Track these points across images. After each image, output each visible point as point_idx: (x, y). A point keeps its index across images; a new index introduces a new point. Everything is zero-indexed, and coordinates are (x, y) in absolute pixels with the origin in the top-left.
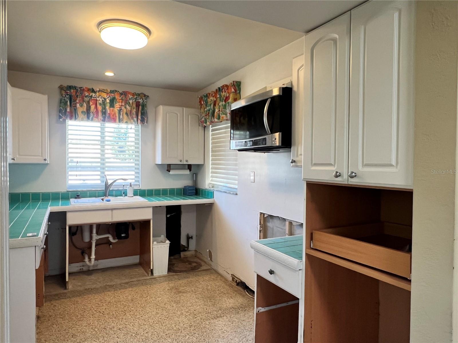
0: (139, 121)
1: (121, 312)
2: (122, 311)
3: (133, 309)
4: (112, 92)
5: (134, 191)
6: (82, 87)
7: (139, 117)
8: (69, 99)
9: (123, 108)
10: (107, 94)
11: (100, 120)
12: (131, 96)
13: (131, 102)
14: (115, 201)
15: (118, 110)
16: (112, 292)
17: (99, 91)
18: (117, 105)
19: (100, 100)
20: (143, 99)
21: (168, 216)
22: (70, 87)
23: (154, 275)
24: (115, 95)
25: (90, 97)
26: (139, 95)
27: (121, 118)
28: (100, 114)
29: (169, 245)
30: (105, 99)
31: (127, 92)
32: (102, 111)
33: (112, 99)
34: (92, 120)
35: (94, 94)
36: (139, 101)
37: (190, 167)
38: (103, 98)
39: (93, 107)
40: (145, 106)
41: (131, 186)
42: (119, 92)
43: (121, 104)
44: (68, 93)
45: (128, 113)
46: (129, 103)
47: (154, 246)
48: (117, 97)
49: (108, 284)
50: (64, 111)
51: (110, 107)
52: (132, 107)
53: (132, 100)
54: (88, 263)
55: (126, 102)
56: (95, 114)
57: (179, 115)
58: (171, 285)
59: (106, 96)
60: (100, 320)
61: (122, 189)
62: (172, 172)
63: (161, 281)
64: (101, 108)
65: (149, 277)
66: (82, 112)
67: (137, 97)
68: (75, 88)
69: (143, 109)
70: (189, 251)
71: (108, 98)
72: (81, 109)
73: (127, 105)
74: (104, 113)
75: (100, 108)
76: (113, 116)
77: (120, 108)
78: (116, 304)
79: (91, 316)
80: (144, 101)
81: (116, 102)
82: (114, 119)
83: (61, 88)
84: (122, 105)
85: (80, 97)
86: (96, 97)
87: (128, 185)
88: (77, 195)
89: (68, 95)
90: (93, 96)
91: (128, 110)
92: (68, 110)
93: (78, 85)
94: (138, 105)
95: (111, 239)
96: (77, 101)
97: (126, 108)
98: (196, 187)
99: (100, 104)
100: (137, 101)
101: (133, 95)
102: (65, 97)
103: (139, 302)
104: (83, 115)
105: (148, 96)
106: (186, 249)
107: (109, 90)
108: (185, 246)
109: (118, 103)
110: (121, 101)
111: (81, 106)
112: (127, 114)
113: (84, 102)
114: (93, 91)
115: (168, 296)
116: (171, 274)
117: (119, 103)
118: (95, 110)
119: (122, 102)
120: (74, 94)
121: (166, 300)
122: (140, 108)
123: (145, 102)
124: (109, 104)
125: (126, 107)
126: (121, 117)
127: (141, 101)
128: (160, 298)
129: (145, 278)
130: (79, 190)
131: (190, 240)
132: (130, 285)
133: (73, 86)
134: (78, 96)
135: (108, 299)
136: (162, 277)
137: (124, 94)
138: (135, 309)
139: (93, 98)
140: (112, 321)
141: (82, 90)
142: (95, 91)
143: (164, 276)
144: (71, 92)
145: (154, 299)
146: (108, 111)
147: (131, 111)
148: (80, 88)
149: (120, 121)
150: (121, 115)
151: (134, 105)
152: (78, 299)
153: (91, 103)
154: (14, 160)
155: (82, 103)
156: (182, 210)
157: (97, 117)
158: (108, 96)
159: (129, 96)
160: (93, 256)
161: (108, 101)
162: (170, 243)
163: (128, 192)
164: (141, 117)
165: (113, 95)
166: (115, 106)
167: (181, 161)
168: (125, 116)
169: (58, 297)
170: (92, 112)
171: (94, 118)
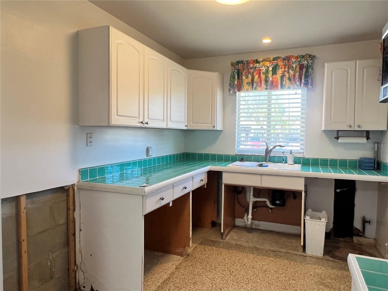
0: (302, 85)
1: (246, 279)
2: (248, 279)
3: (259, 281)
4: (274, 59)
5: (294, 158)
6: (248, 61)
7: (303, 81)
8: (237, 73)
9: (286, 74)
10: (270, 62)
11: (263, 88)
12: (295, 60)
13: (294, 66)
14: (272, 167)
15: (280, 76)
16: (254, 256)
17: (262, 61)
18: (280, 72)
19: (264, 69)
20: (307, 61)
21: (338, 191)
22: (238, 62)
23: (307, 252)
24: (278, 62)
25: (255, 68)
26: (303, 57)
27: (284, 85)
28: (263, 82)
29: (325, 224)
30: (268, 67)
31: (291, 56)
32: (265, 79)
33: (275, 66)
34: (255, 89)
35: (258, 65)
36: (303, 63)
37: (367, 134)
38: (267, 67)
39: (256, 77)
40: (309, 67)
41: (291, 153)
42: (281, 58)
43: (283, 70)
44: (237, 68)
45: (291, 77)
46: (293, 67)
47: (306, 221)
48: (280, 63)
49: (258, 246)
50: (232, 85)
51: (273, 75)
52: (295, 71)
53: (295, 64)
54: (246, 221)
55: (289, 66)
56: (259, 83)
57: (349, 70)
58: (317, 271)
59: (269, 64)
60: (224, 279)
61: (282, 156)
62: (340, 140)
63: (310, 263)
64: (265, 77)
65: (300, 253)
66: (247, 83)
67: (301, 60)
68: (242, 62)
69: (307, 72)
70: (365, 237)
71: (270, 66)
72: (246, 80)
73: (290, 70)
74: (266, 81)
75: (263, 76)
76: (276, 83)
77: (283, 75)
78: (248, 269)
79: (221, 271)
80: (308, 63)
81: (278, 68)
82: (276, 86)
83: (232, 65)
84: (285, 71)
85: (246, 70)
86: (260, 67)
87: (288, 152)
88: (242, 159)
89: (236, 69)
90: (257, 67)
91: (291, 75)
92: (236, 83)
93: (245, 59)
94: (301, 67)
95: (268, 203)
96: (243, 74)
97: (288, 73)
98: (379, 160)
99: (264, 73)
100: (301, 63)
101: (297, 58)
102: (234, 71)
103: (270, 277)
104: (248, 86)
105: (314, 56)
106: (361, 234)
107: (272, 58)
108: (360, 230)
109: (280, 70)
110: (284, 66)
111: (247, 77)
112: (289, 79)
113: (249, 74)
114: (257, 62)
115: (305, 282)
116: (327, 257)
117: (282, 69)
118: (259, 79)
119: (285, 68)
120: (241, 68)
121: (299, 286)
122: (304, 70)
123: (311, 63)
124: (271, 72)
125: (288, 71)
126: (284, 83)
127: (305, 63)
128: (294, 282)
129: (296, 252)
130: (245, 154)
131: (367, 225)
132: (276, 254)
133: (240, 61)
134: (244, 69)
135: (246, 260)
136: (315, 258)
137: (288, 59)
138: (261, 282)
139: (258, 68)
140: (232, 284)
141: (248, 62)
142: (259, 61)
143: (318, 258)
144: (239, 66)
145: (287, 279)
146: (271, 79)
147: (294, 76)
148: (247, 61)
149: (282, 87)
150: (284, 81)
151: (298, 69)
152: (224, 251)
153: (255, 74)
154: (187, 127)
155: (248, 75)
156: (357, 186)
157: (260, 86)
158: (271, 64)
159: (293, 59)
160: (250, 216)
161: (271, 69)
162: (327, 221)
163: (288, 159)
164: (305, 81)
165: (275, 62)
166: (277, 73)
167: (350, 126)
168: (287, 81)
169: (213, 243)
170: (256, 82)
171: (258, 87)
